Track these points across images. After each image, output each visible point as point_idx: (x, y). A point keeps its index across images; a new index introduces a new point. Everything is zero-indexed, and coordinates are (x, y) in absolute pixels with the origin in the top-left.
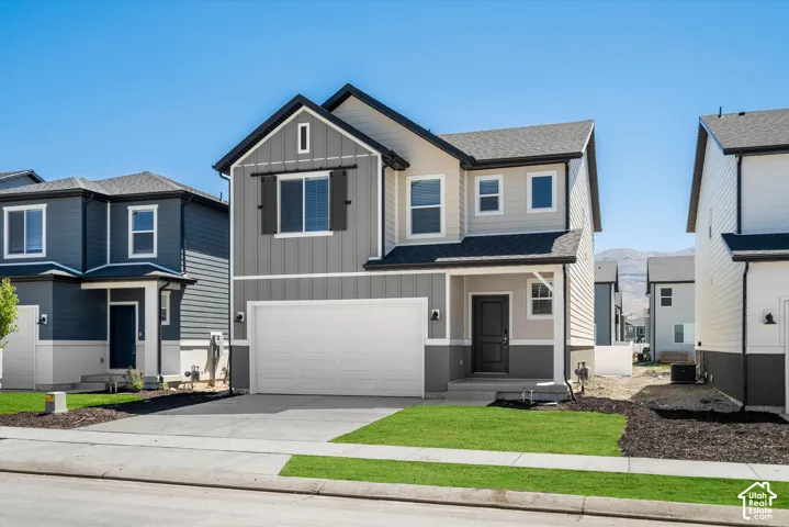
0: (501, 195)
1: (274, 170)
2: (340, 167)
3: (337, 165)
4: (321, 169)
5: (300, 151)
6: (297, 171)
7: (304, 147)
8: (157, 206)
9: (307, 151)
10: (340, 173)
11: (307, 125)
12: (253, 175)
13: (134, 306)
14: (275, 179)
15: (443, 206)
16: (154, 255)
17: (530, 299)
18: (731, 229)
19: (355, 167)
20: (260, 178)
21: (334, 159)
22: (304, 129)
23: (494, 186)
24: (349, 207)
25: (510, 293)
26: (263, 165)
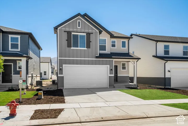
0: (116, 44)
1: (70, 31)
2: (88, 33)
3: (88, 32)
4: (83, 33)
5: (78, 27)
6: (77, 32)
7: (79, 26)
8: (20, 36)
9: (80, 28)
10: (89, 34)
11: (80, 21)
12: (65, 32)
13: (11, 65)
14: (71, 33)
15: (106, 45)
16: (19, 50)
17: (122, 66)
18: (155, 54)
19: (92, 33)
20: (67, 33)
21: (87, 31)
22: (79, 22)
23: (115, 42)
24: (91, 43)
25: (118, 65)
26: (67, 29)
